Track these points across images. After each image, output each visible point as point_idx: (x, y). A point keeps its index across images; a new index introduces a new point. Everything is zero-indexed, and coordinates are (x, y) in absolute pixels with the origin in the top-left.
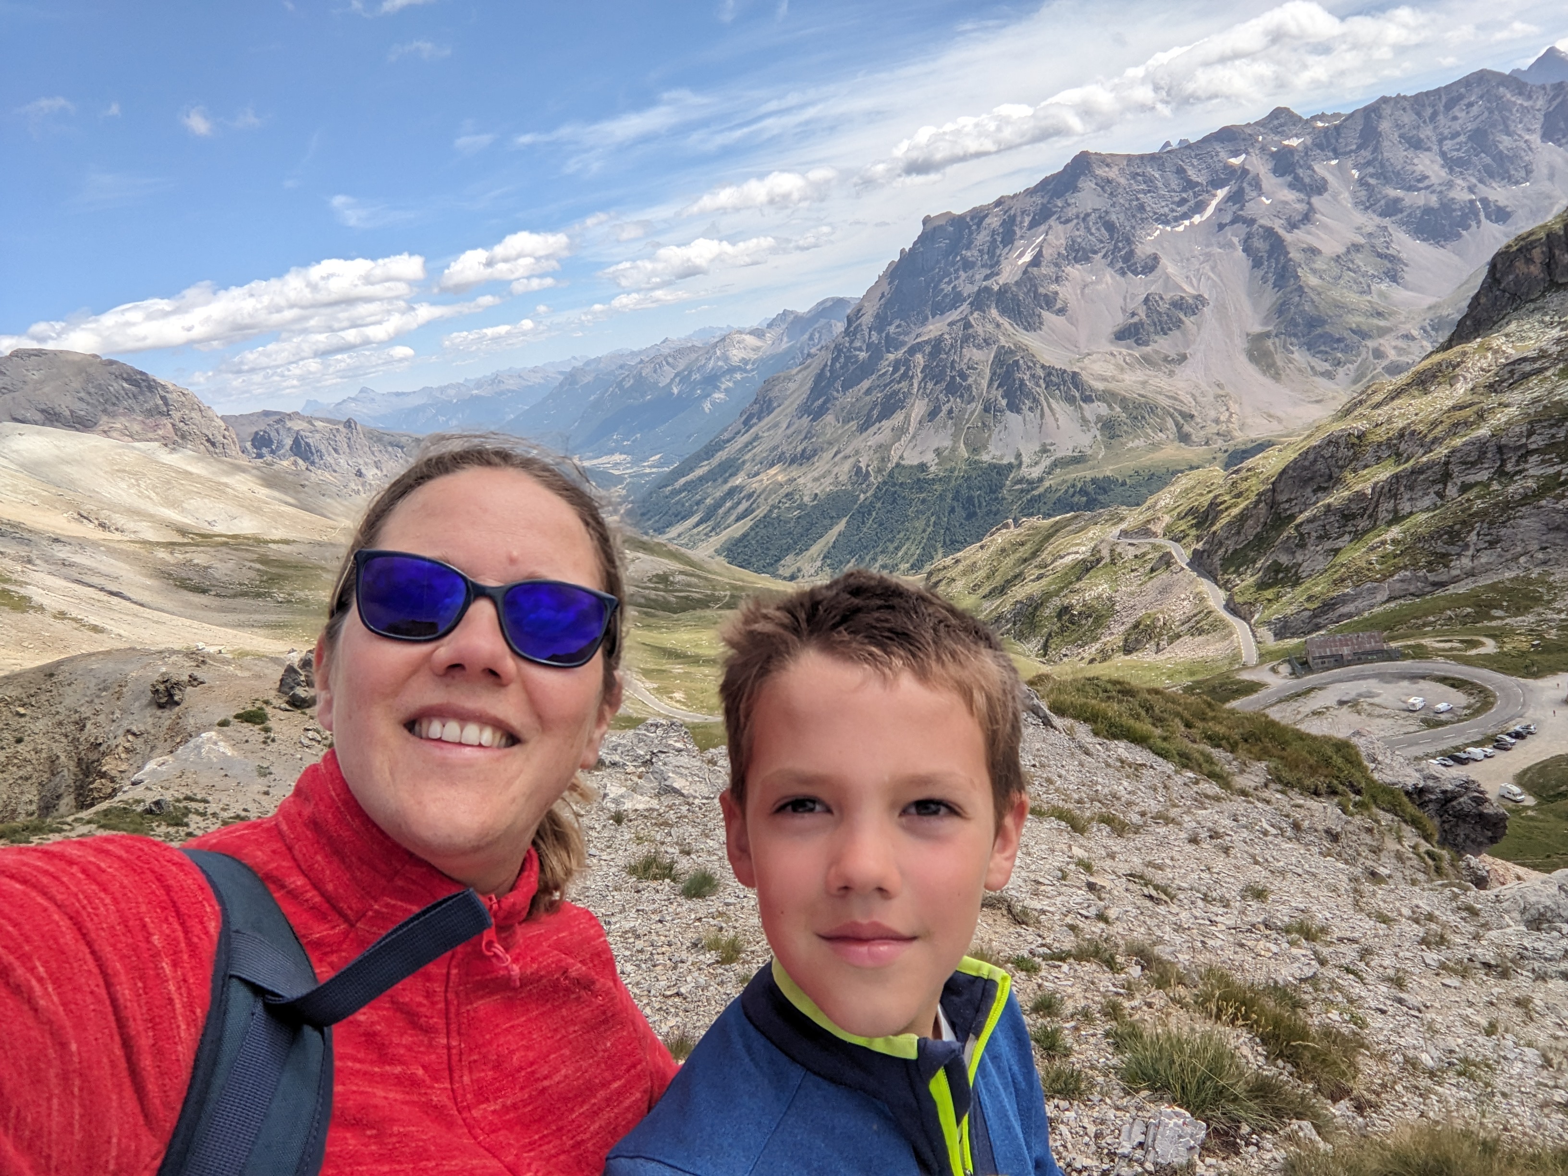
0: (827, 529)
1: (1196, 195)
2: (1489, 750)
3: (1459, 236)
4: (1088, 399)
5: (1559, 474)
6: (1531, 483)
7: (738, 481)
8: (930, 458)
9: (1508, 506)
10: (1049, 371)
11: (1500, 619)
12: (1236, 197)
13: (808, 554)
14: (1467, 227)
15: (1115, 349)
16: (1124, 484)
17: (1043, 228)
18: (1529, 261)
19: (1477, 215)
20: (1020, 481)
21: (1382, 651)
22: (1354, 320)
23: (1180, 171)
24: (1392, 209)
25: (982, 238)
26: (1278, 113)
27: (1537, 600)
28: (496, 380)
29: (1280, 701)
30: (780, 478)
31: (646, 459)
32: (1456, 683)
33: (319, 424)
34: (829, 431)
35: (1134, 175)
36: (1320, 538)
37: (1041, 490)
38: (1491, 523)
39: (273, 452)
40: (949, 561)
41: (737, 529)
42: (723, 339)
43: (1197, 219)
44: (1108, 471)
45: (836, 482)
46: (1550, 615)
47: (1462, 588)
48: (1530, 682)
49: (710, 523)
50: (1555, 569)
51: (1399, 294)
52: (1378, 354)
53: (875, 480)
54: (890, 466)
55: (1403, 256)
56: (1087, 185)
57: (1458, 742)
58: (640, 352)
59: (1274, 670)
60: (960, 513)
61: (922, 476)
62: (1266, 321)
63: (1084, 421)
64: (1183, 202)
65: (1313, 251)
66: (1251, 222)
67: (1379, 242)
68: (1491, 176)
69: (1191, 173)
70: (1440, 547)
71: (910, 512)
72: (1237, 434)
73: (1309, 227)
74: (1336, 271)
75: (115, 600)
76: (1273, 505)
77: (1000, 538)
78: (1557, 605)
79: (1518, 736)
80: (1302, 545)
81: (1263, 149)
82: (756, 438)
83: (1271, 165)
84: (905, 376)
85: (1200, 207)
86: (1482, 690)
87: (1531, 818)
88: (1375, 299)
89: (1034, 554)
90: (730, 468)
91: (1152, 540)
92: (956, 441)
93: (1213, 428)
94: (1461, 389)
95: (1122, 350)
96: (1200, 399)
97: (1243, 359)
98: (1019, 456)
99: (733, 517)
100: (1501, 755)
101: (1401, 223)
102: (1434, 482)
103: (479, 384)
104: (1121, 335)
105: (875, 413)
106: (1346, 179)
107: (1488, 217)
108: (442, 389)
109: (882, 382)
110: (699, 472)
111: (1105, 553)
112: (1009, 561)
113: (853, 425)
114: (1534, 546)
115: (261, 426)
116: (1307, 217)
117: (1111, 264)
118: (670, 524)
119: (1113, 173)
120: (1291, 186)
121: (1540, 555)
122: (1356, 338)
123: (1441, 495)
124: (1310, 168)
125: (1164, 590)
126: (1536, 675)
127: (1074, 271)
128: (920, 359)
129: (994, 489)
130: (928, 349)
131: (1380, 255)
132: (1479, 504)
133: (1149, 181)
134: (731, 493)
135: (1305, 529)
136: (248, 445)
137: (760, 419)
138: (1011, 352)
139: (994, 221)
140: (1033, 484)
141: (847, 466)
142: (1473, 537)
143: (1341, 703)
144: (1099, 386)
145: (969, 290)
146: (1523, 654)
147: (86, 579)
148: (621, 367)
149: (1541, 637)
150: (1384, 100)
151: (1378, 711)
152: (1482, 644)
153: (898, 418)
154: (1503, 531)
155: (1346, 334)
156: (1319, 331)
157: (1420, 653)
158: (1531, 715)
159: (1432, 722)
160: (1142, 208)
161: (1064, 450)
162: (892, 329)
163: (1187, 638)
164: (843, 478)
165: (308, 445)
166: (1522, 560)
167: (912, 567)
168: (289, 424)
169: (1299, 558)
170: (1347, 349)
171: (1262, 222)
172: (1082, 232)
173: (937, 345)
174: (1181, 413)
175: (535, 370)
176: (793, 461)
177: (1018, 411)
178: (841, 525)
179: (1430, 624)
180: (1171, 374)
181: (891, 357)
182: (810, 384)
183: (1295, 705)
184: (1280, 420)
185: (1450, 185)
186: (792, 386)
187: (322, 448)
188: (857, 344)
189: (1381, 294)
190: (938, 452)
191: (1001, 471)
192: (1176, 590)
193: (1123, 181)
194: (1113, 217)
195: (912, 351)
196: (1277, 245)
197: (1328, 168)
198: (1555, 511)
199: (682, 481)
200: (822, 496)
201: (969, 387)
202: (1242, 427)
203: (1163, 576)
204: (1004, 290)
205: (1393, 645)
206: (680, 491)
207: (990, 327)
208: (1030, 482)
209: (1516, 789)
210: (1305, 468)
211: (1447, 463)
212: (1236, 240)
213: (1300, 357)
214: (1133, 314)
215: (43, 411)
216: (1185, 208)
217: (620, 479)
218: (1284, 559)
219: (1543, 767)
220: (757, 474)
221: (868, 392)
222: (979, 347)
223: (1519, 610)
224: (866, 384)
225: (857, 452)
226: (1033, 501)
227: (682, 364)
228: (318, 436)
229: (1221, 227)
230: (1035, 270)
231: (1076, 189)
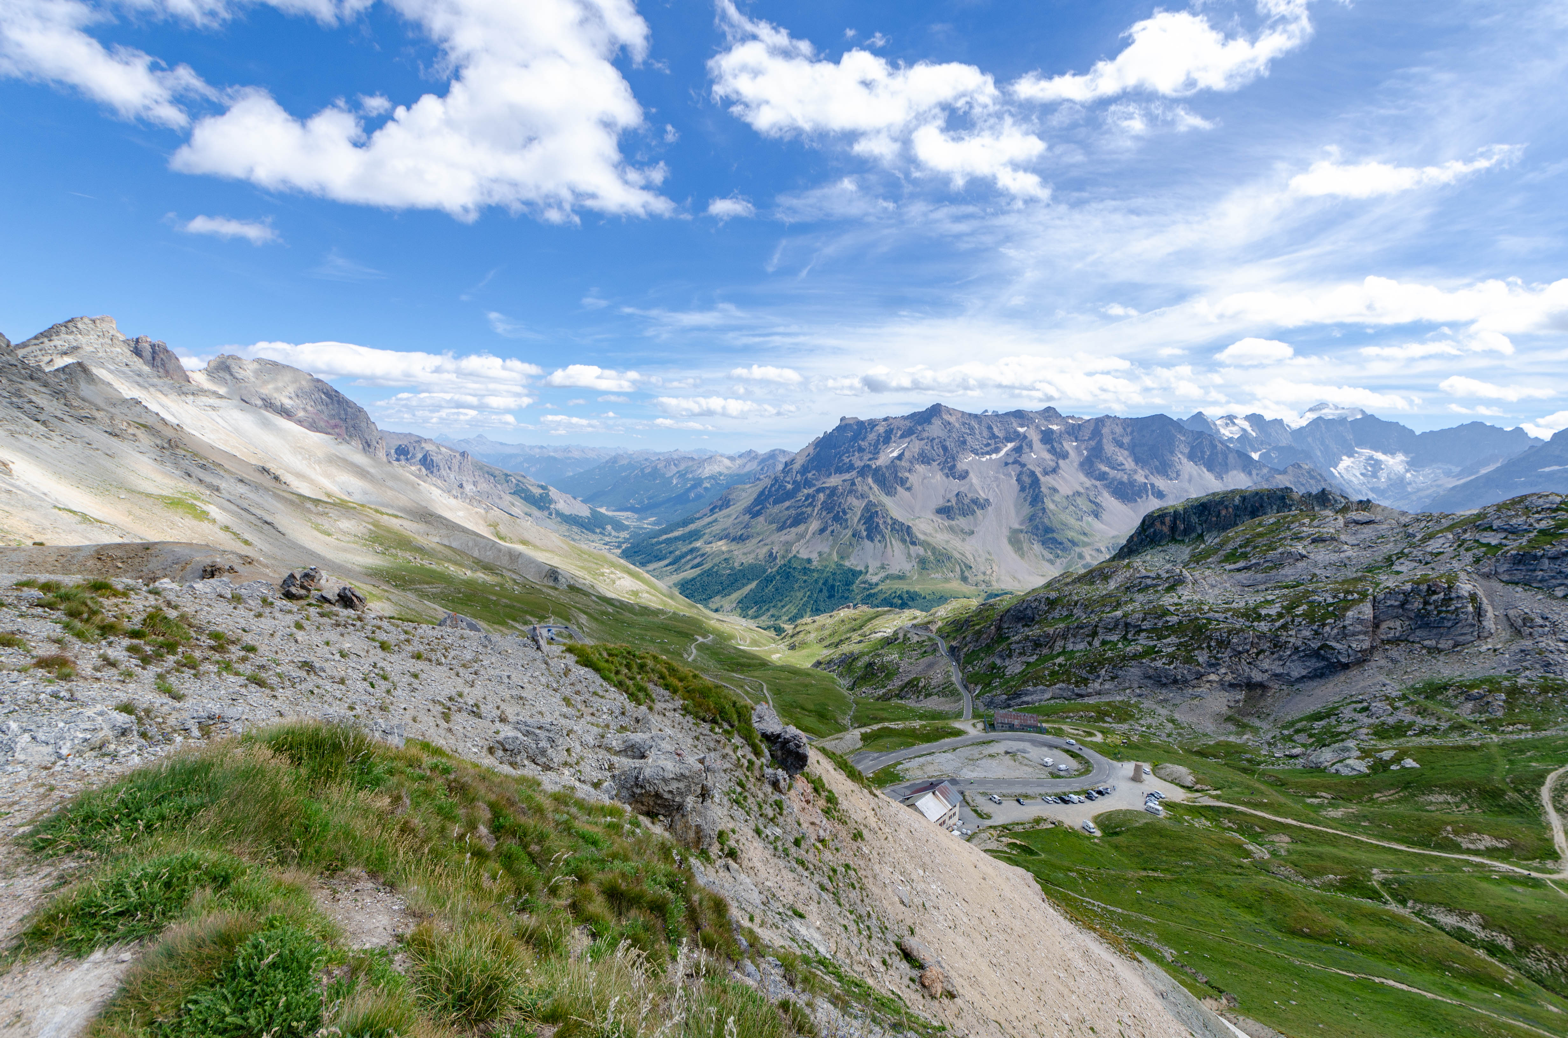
0: (744, 585)
1: (996, 443)
2: (1082, 798)
3: (1136, 501)
4: (913, 543)
5: (1155, 646)
6: (1140, 648)
7: (698, 544)
8: (814, 556)
9: (1124, 658)
10: (895, 522)
11: (1109, 723)
12: (1018, 450)
13: (728, 598)
14: (1141, 497)
15: (935, 519)
16: (925, 598)
17: (907, 440)
18: (1163, 523)
19: (1147, 492)
20: (864, 583)
21: (1037, 727)
22: (1071, 534)
23: (990, 428)
24: (1102, 477)
25: (872, 437)
26: (1049, 409)
27: (1132, 716)
28: (567, 449)
29: (973, 744)
30: (724, 548)
31: (646, 519)
32: (1073, 755)
33: (443, 450)
34: (759, 527)
35: (964, 424)
36: (1020, 654)
37: (876, 590)
38: (1114, 667)
39: (407, 459)
40: (809, 620)
41: (690, 574)
42: (711, 458)
43: (994, 456)
44: (917, 588)
45: (756, 559)
46: (1137, 727)
47: (1092, 701)
48: (1115, 763)
49: (675, 566)
50: (1145, 701)
51: (1097, 525)
52: (1081, 556)
53: (780, 562)
54: (790, 555)
55: (1103, 504)
56: (936, 422)
57: (1067, 790)
58: (660, 454)
59: (974, 725)
60: (825, 593)
61: (807, 566)
62: (1021, 524)
63: (909, 555)
64: (988, 445)
65: (1055, 490)
66: (1023, 465)
67: (1092, 494)
68: (1158, 473)
69: (996, 430)
70: (1084, 674)
71: (796, 586)
72: (994, 583)
73: (1055, 476)
74: (1065, 504)
75: (266, 527)
76: (999, 628)
77: (844, 613)
78: (1141, 722)
79: (1100, 793)
80: (1010, 656)
81: (1037, 427)
82: (716, 521)
83: (1040, 436)
84: (811, 504)
85: (997, 450)
86: (1087, 762)
87: (1096, 844)
88: (1084, 524)
89: (861, 627)
90: (695, 535)
91: (929, 634)
92: (832, 550)
93: (981, 577)
94: (1112, 585)
95: (939, 520)
96: (977, 558)
97: (1005, 541)
98: (867, 567)
99: (690, 566)
100: (1088, 802)
101: (1107, 487)
102: (1088, 636)
103: (556, 450)
104: (940, 511)
105: (789, 522)
106: (1080, 453)
107: (1153, 494)
108: (531, 448)
109: (797, 504)
110: (676, 534)
111: (901, 636)
112: (844, 628)
113: (774, 526)
114: (1136, 685)
115: (404, 442)
116: (1054, 470)
117: (942, 470)
118: (650, 562)
119: (952, 419)
120: (1049, 451)
121: (1138, 691)
122: (1070, 544)
123: (1090, 644)
124: (1061, 443)
125: (930, 666)
126: (1119, 760)
127: (920, 468)
128: (821, 496)
129: (848, 583)
130: (828, 492)
131: (1091, 501)
132: (1109, 654)
133: (972, 429)
134: (692, 551)
135: (1013, 646)
136: (393, 451)
137: (720, 510)
138: (875, 505)
139: (881, 429)
140: (872, 586)
141: (765, 550)
142: (1103, 672)
143: (1007, 753)
144: (922, 537)
145: (858, 464)
146: (1116, 746)
147: (252, 509)
148: (646, 460)
149: (1128, 738)
150: (1108, 417)
151: (1026, 762)
152: (1095, 735)
153: (801, 528)
154: (1120, 672)
155: (1065, 541)
156: (1050, 536)
157: (1059, 733)
158: (1110, 783)
159: (1055, 775)
160: (964, 442)
161: (894, 570)
162: (810, 475)
163: (936, 697)
164: (761, 557)
165: (432, 460)
166: (1128, 691)
167: (790, 619)
168: (423, 445)
169: (1007, 662)
170: (1064, 549)
171: (1029, 467)
172: (928, 448)
173: (833, 491)
174: (965, 564)
175: (593, 449)
176: (734, 540)
177: (872, 540)
178: (753, 585)
179: (1070, 717)
180: (964, 540)
181: (806, 491)
182: (755, 496)
183: (980, 748)
184: (1019, 581)
185: (1135, 472)
186: (744, 494)
187: (441, 465)
188: (788, 479)
189: (1088, 523)
190: (820, 554)
191: (855, 574)
192: (936, 667)
193: (957, 425)
194: (948, 444)
195: (819, 491)
196: (1035, 482)
197: (1071, 446)
198: (1150, 666)
199: (665, 537)
200: (746, 564)
201: (847, 520)
202: (998, 580)
203: (929, 658)
204: (878, 469)
205: (1044, 725)
206: (661, 543)
207: (866, 488)
208: (871, 585)
209: (1092, 825)
210: (1020, 611)
211: (1096, 626)
212: (1013, 473)
213: (1037, 547)
214: (949, 501)
215: (263, 399)
216: (988, 449)
217: (626, 528)
218: (998, 662)
219: (1109, 815)
220: (710, 543)
221: (788, 509)
222: (857, 498)
223: (1121, 720)
224: (787, 504)
225: (773, 543)
226: (870, 596)
227: (682, 466)
228: (440, 457)
229: (1006, 464)
230: (898, 462)
231: (930, 423)
